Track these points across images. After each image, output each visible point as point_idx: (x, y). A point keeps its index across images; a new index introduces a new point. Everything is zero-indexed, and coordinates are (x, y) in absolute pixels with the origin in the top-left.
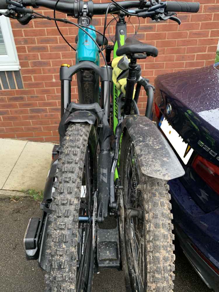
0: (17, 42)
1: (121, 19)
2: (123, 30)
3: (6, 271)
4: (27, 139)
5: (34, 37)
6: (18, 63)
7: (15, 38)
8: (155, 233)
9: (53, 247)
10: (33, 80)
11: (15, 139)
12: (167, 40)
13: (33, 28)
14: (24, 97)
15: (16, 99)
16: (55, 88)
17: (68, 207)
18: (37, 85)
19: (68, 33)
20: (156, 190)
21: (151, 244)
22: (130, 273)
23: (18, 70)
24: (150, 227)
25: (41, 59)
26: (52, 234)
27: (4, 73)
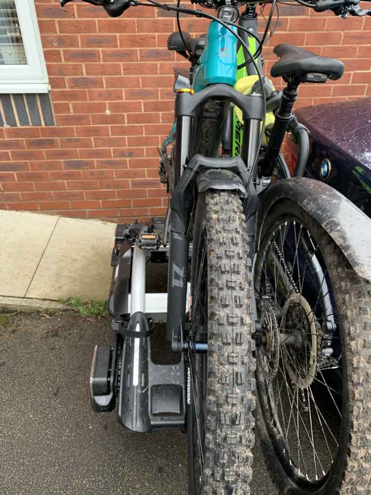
0: (45, 42)
1: (250, 8)
2: (254, 29)
3: (46, 430)
4: (58, 213)
5: (76, 34)
6: (47, 81)
7: (43, 35)
8: (368, 371)
9: (220, 392)
10: (72, 111)
11: (37, 213)
12: (305, 46)
13: (75, 17)
14: (55, 141)
15: (40, 144)
16: (109, 125)
17: (238, 329)
18: (77, 120)
19: (136, 28)
20: (366, 303)
21: (360, 388)
22: (271, 433)
23: (47, 92)
24: (359, 362)
25: (87, 74)
26: (216, 371)
27: (21, 97)
